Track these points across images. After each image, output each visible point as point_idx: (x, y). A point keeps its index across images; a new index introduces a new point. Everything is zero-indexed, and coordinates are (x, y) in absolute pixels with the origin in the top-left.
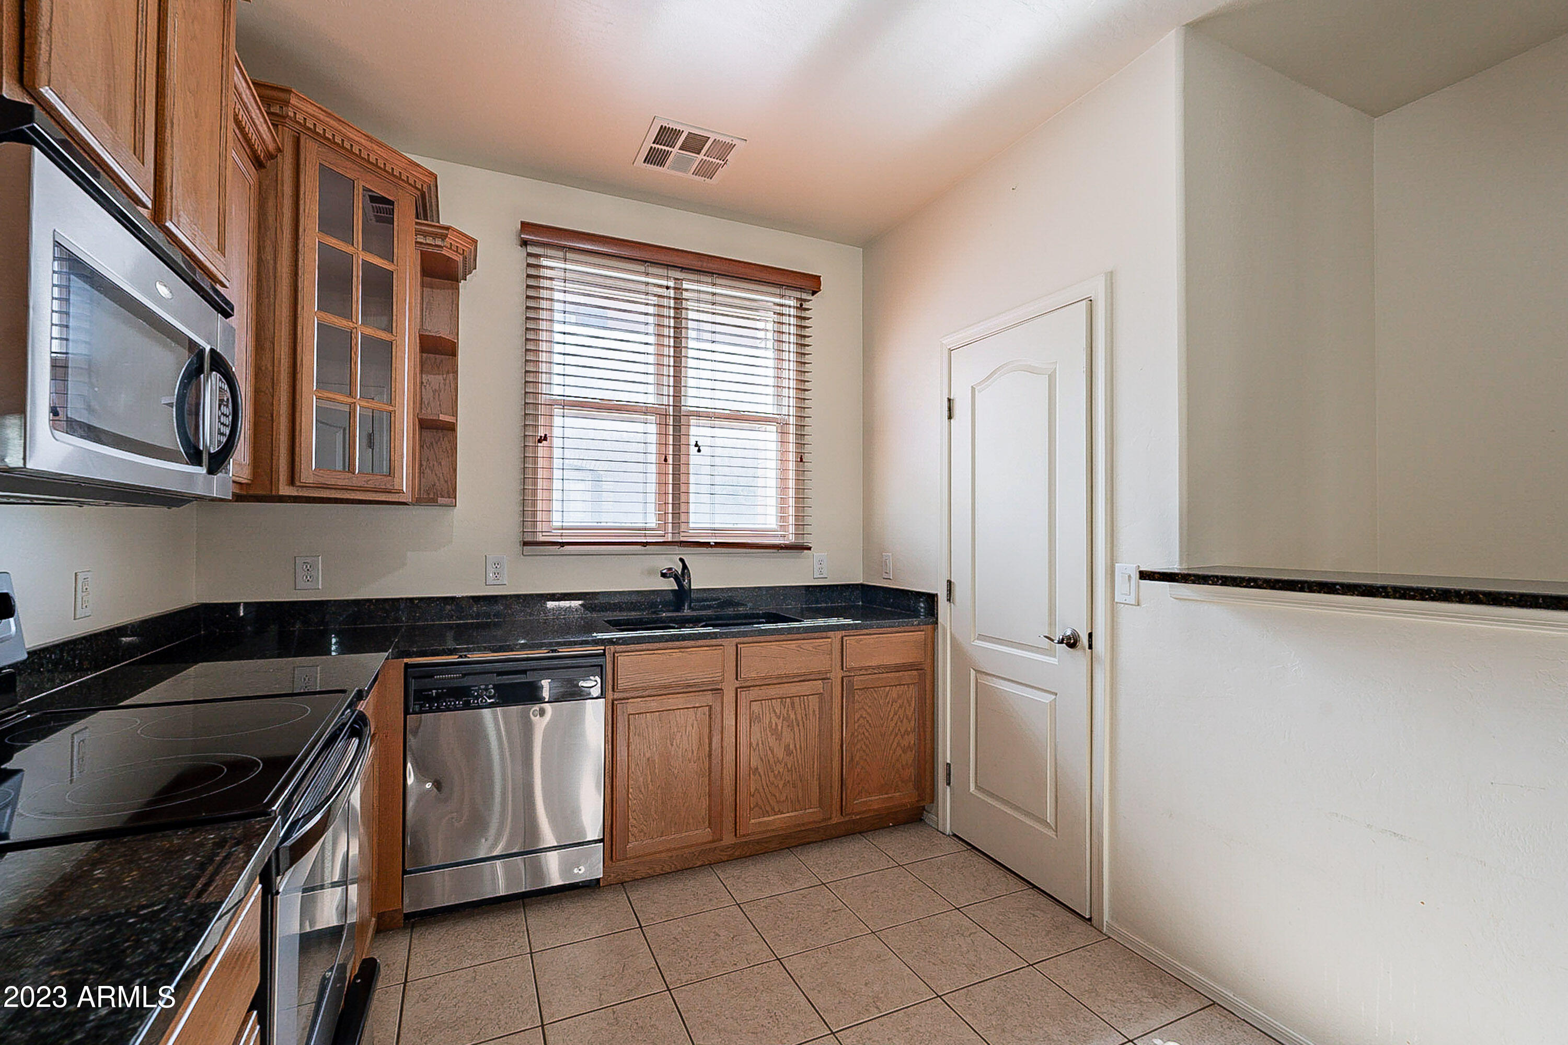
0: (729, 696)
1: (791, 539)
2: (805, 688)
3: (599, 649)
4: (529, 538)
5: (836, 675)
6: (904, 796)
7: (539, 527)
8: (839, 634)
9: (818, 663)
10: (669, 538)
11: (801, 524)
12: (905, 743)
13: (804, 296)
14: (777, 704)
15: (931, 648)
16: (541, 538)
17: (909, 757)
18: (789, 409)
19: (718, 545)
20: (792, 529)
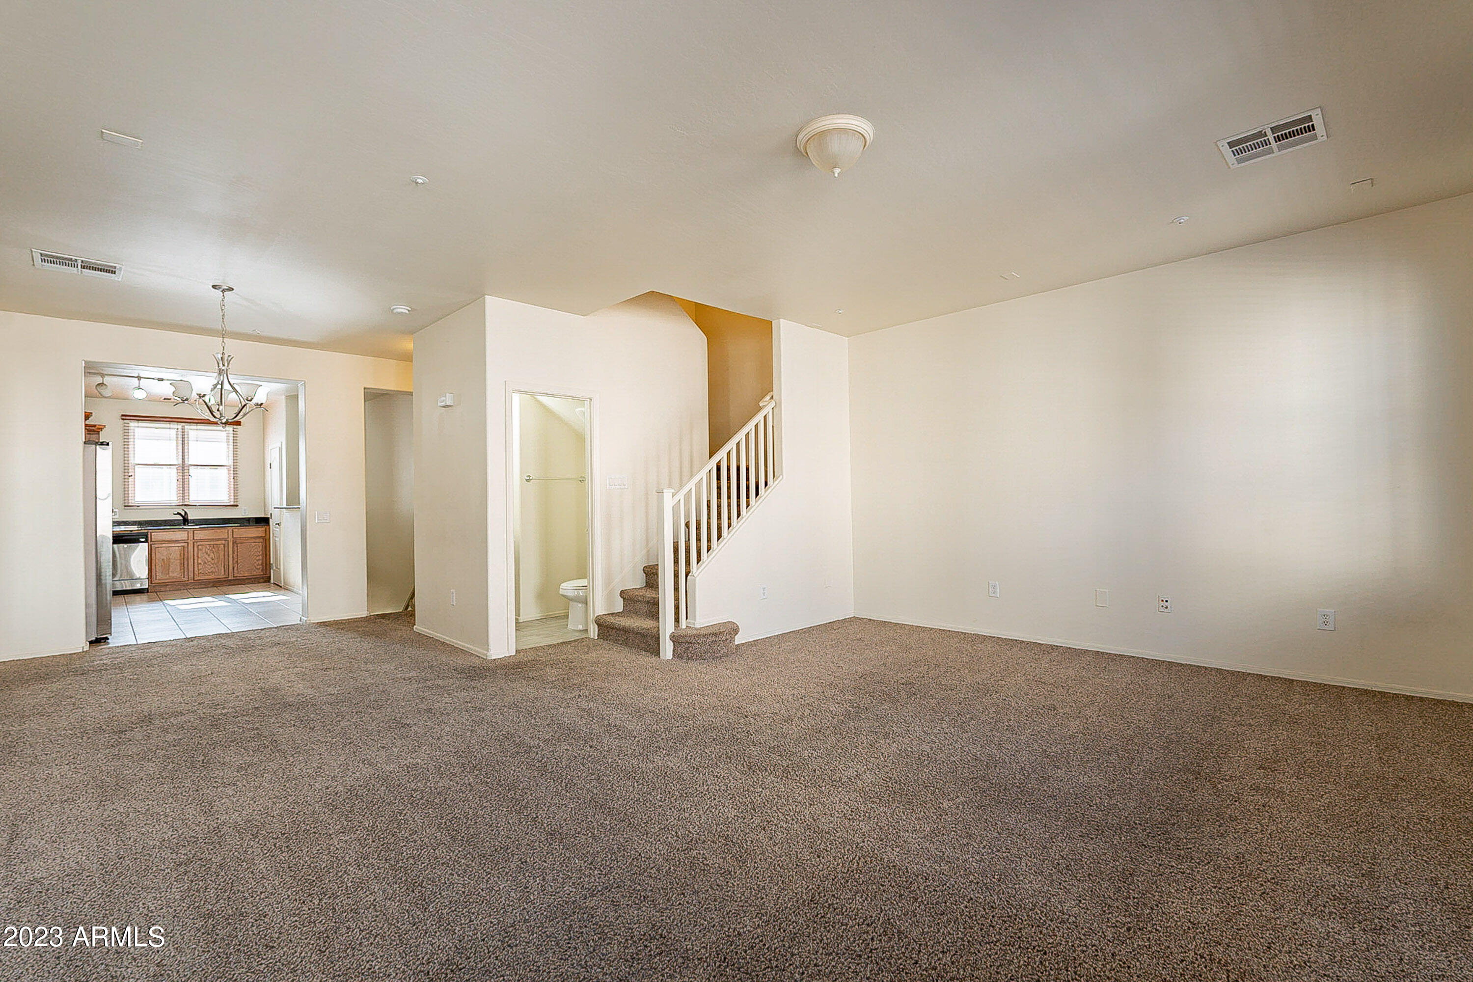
0: (191, 543)
1: (232, 503)
2: (220, 542)
3: (146, 531)
4: (126, 504)
5: (230, 539)
6: (259, 572)
7: (130, 501)
8: (231, 528)
9: (225, 536)
10: (181, 504)
11: (236, 499)
12: (258, 558)
13: (235, 427)
14: (208, 547)
15: (267, 532)
16: (130, 504)
17: (260, 562)
18: (231, 463)
19: (199, 505)
20: (232, 500)
